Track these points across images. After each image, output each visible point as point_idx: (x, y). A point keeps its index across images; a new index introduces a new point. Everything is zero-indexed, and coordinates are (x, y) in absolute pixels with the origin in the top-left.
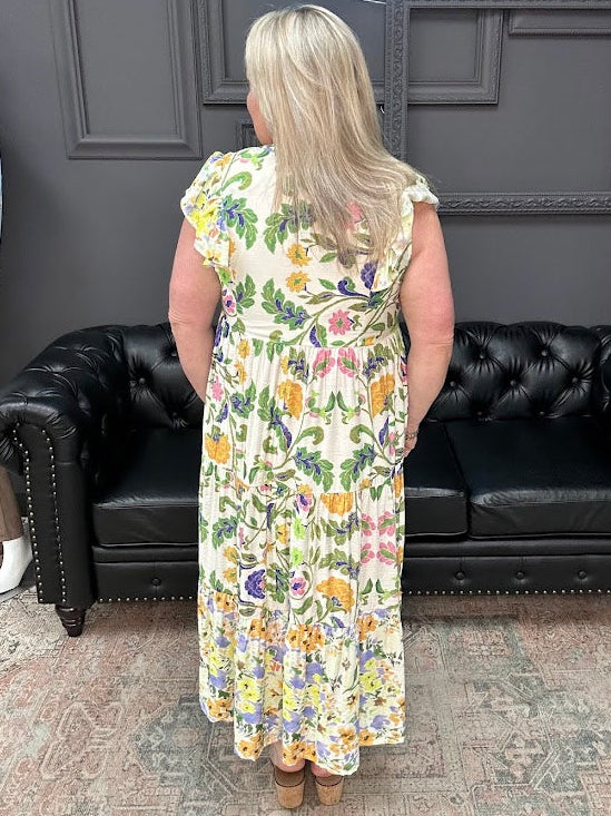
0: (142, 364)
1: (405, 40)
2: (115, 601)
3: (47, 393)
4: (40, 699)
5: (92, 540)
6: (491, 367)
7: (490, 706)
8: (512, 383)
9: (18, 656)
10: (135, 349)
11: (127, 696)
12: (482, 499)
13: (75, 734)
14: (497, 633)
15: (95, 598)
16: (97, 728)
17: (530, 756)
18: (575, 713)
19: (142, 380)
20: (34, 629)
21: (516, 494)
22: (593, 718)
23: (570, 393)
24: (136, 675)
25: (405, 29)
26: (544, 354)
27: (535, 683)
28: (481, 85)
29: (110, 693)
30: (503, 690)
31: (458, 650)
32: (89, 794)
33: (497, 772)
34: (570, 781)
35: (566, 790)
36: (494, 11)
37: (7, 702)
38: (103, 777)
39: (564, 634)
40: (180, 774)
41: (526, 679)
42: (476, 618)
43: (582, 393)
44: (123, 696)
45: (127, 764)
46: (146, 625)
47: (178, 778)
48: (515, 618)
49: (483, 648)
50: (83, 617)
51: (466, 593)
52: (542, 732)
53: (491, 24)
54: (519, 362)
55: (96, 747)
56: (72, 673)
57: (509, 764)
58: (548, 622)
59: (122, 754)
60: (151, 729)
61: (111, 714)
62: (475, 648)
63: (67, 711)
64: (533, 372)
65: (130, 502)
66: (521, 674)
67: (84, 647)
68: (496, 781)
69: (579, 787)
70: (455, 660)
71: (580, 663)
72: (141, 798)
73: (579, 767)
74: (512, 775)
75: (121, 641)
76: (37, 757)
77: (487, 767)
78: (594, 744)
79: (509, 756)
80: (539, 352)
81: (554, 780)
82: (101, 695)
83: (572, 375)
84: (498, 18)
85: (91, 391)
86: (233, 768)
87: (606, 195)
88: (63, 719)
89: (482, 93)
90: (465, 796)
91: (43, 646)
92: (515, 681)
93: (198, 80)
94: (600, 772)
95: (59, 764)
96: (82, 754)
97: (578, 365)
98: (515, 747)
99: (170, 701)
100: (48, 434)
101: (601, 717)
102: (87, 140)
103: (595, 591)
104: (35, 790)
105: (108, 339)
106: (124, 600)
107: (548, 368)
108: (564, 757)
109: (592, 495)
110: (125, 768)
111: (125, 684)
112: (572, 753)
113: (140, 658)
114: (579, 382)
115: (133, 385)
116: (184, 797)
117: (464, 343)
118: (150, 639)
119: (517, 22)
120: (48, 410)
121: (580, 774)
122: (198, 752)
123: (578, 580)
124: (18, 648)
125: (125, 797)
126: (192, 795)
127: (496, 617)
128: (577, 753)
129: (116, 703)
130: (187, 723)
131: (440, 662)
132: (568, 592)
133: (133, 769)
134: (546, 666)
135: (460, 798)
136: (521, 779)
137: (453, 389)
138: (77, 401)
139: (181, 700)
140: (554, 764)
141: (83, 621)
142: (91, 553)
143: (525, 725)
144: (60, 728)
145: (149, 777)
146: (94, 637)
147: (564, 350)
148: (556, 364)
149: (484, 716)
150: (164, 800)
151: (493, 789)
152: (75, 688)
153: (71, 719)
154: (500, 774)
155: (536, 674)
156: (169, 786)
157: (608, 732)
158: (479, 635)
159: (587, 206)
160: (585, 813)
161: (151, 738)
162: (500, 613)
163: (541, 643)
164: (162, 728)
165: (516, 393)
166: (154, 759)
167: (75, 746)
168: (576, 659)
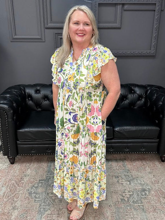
0: (30, 95)
1: (97, 11)
2: (23, 155)
3: (5, 102)
4: (4, 180)
5: (17, 139)
7: (119, 182)
8: (125, 99)
10: (28, 91)
11: (26, 179)
12: (117, 129)
13: (12, 189)
14: (121, 163)
15: (17, 154)
16: (18, 188)
17: (129, 195)
18: (141, 184)
19: (30, 98)
21: (125, 128)
22: (145, 185)
23: (139, 102)
24: (28, 174)
25: (97, 9)
26: (133, 92)
27: (130, 176)
28: (117, 23)
29: (21, 179)
30: (122, 178)
31: (111, 167)
32: (16, 204)
33: (121, 199)
34: (139, 201)
35: (138, 203)
36: (120, 4)
38: (20, 200)
39: (138, 163)
40: (39, 199)
41: (128, 175)
42: (115, 159)
43: (142, 102)
44: (25, 180)
45: (26, 197)
46: (31, 161)
47: (39, 200)
48: (125, 159)
49: (117, 167)
50: (14, 159)
51: (113, 153)
52: (132, 189)
53: (119, 7)
54: (126, 94)
55: (18, 192)
56: (12, 173)
57: (124, 197)
60: (32, 188)
61: (22, 184)
62: (115, 167)
63: (10, 183)
64: (130, 96)
65: (27, 130)
66: (127, 174)
67: (15, 167)
68: (121, 201)
69: (142, 203)
70: (110, 170)
71: (142, 171)
72: (29, 206)
73: (142, 197)
74: (125, 200)
75: (24, 165)
76: (3, 195)
77: (118, 198)
78: (146, 192)
79: (124, 195)
80: (132, 91)
81: (135, 201)
82: (19, 179)
83: (140, 97)
84: (121, 6)
85: (17, 101)
86: (53, 198)
87: (149, 51)
88: (9, 185)
89: (117, 25)
90: (113, 205)
91: (4, 167)
92: (125, 176)
93: (44, 22)
94: (147, 199)
96: (14, 194)
97: (142, 95)
98: (125, 192)
99: (37, 181)
100: (5, 112)
101: (147, 185)
102: (15, 37)
103: (146, 152)
104: (2, 203)
105: (21, 88)
106: (25, 155)
107: (134, 95)
108: (138, 195)
109: (145, 128)
110: (25, 198)
111: (25, 176)
112: (140, 194)
113: (29, 170)
114: (142, 99)
115: (27, 99)
116: (40, 205)
118: (32, 165)
119: (126, 7)
120: (5, 106)
121: (142, 199)
122: (44, 194)
123: (141, 150)
125: (25, 205)
126: (42, 205)
127: (120, 159)
128: (141, 194)
129: (22, 181)
130: (41, 186)
132: (139, 153)
134: (133, 172)
135: (111, 205)
136: (127, 201)
138: (13, 104)
139: (40, 180)
140: (135, 197)
141: (14, 160)
142: (16, 143)
143: (128, 187)
144: (8, 187)
145: (31, 200)
146: (17, 164)
147: (138, 91)
148: (136, 94)
149: (117, 185)
150: (35, 206)
151: (120, 203)
152: (12, 177)
153: (11, 185)
154: (122, 199)
155: (131, 174)
156: (36, 203)
157: (149, 189)
158: (116, 164)
159: (144, 54)
160: (143, 209)
161: (32, 190)
162: (122, 158)
163: (132, 166)
164: (35, 188)
165: (126, 102)
166: (33, 196)
167: (12, 192)
168: (141, 170)
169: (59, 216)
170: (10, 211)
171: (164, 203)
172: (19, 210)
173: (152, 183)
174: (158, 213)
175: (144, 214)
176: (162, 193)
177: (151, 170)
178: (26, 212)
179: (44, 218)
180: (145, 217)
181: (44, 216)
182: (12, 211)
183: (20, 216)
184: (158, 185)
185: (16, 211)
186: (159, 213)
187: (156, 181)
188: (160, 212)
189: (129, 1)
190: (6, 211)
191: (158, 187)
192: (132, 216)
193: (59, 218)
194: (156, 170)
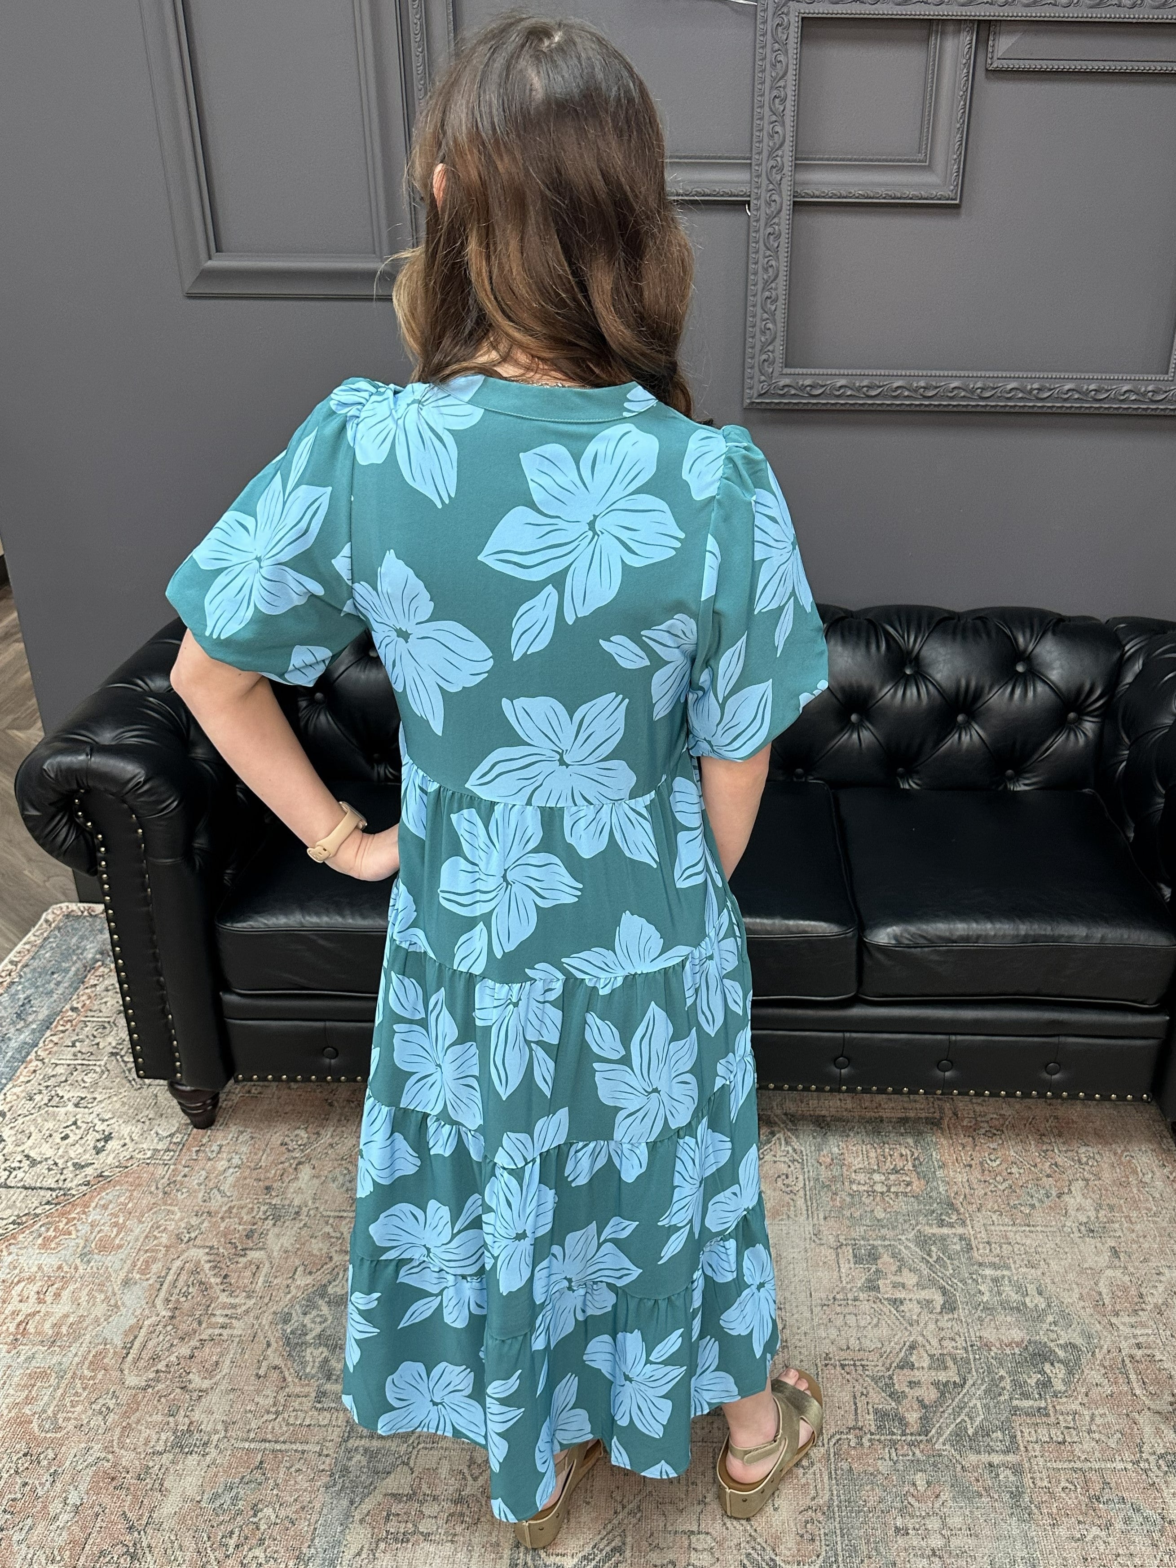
1: (791, 72)
3: (129, 738)
4: (137, 1240)
5: (222, 984)
6: (923, 690)
7: (877, 1289)
8: (960, 718)
9: (108, 1159)
11: (278, 1241)
12: (884, 935)
13: (186, 1306)
14: (902, 1151)
15: (229, 1071)
16: (224, 1298)
17: (936, 1384)
18: (1019, 1309)
19: (320, 695)
20: (138, 1110)
21: (944, 927)
22: (1050, 1319)
23: (1061, 739)
24: (296, 1203)
25: (790, 59)
26: (1020, 668)
27: (958, 1247)
28: (929, 168)
29: (249, 1235)
30: (902, 1260)
31: (834, 1179)
33: (876, 1412)
34: (999, 1434)
35: (991, 1451)
36: (960, 24)
37: (82, 1243)
38: (224, 1385)
39: (1016, 1159)
41: (943, 1238)
42: (869, 1121)
43: (1082, 740)
44: (271, 1242)
45: (265, 1364)
46: (320, 1111)
48: (935, 1124)
49: (877, 1177)
50: (215, 1099)
52: (960, 1342)
53: (954, 50)
54: (973, 684)
55: (217, 1331)
56: (191, 1193)
57: (898, 1398)
58: (991, 1135)
59: (258, 1347)
60: (310, 1305)
61: (248, 1273)
62: (861, 1177)
63: (178, 1263)
64: (998, 699)
65: (280, 922)
66: (935, 1230)
67: (215, 1148)
68: (873, 1429)
69: (1012, 1447)
70: (826, 1197)
71: (1038, 1216)
72: (280, 1429)
73: (1016, 1408)
74: (902, 1421)
75: (276, 1139)
76: (120, 1344)
77: (861, 1402)
78: (1047, 1367)
79: (900, 1383)
80: (1011, 667)
81: (971, 1432)
82: (236, 1238)
83: (1067, 707)
84: (966, 39)
87: (1151, 383)
88: (170, 1278)
89: (932, 183)
91: (150, 1144)
92: (923, 1241)
94: (1052, 1419)
95: (155, 1358)
96: (194, 1343)
97: (1079, 690)
98: (912, 1367)
100: (132, 811)
101: (1065, 1318)
102: (218, 262)
103: (1073, 1094)
104: (111, 1404)
107: (1025, 693)
108: (993, 1390)
110: (262, 1372)
111: (277, 1218)
112: (1007, 1383)
113: (305, 1172)
114: (1079, 720)
115: (303, 703)
117: (878, 647)
118: (326, 1136)
119: (1002, 48)
123: (1046, 1076)
124: (110, 1145)
125: (254, 1425)
127: (903, 1121)
128: (1016, 1384)
129: (253, 1255)
131: (800, 1202)
133: (275, 1375)
134: (979, 1217)
136: (915, 1428)
137: (856, 727)
140: (974, 1401)
141: (216, 1103)
142: (218, 1005)
143: (932, 1326)
144: (163, 1294)
145: (298, 1390)
146: (234, 1129)
147: (1057, 664)
148: (1040, 687)
149: (865, 1306)
150: (318, 1435)
151: (867, 1444)
152: (194, 1221)
153: (183, 1277)
154: (882, 1416)
155: (960, 1230)
156: (329, 1409)
157: (1074, 1346)
158: (873, 1154)
159: (1115, 400)
160: (1017, 1495)
161: (307, 1320)
162: (912, 1114)
163: (977, 1173)
164: (329, 1303)
165: (966, 738)
166: (309, 1358)
167: (184, 1327)
168: (1033, 1206)
169: (462, 1515)
170: (155, 1464)
171: (1161, 1456)
172: (208, 1458)
173: (1099, 1304)
174: (1109, 1525)
175: (1013, 1527)
176: (1157, 1381)
177: (1098, 1208)
178: (257, 1475)
179: (362, 1521)
180: (1019, 1554)
181: (366, 1507)
182: (166, 1458)
183: (216, 1496)
184: (1133, 1320)
185: (192, 1460)
186: (1119, 1525)
187: (1126, 1290)
188: (1127, 1520)
189: (1027, 6)
190: (127, 1458)
191: (1135, 1336)
192: (936, 1542)
193: (459, 1529)
194: (1134, 1214)
